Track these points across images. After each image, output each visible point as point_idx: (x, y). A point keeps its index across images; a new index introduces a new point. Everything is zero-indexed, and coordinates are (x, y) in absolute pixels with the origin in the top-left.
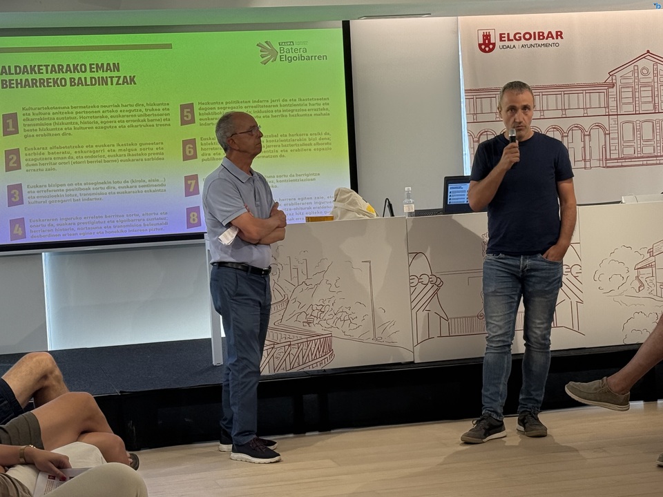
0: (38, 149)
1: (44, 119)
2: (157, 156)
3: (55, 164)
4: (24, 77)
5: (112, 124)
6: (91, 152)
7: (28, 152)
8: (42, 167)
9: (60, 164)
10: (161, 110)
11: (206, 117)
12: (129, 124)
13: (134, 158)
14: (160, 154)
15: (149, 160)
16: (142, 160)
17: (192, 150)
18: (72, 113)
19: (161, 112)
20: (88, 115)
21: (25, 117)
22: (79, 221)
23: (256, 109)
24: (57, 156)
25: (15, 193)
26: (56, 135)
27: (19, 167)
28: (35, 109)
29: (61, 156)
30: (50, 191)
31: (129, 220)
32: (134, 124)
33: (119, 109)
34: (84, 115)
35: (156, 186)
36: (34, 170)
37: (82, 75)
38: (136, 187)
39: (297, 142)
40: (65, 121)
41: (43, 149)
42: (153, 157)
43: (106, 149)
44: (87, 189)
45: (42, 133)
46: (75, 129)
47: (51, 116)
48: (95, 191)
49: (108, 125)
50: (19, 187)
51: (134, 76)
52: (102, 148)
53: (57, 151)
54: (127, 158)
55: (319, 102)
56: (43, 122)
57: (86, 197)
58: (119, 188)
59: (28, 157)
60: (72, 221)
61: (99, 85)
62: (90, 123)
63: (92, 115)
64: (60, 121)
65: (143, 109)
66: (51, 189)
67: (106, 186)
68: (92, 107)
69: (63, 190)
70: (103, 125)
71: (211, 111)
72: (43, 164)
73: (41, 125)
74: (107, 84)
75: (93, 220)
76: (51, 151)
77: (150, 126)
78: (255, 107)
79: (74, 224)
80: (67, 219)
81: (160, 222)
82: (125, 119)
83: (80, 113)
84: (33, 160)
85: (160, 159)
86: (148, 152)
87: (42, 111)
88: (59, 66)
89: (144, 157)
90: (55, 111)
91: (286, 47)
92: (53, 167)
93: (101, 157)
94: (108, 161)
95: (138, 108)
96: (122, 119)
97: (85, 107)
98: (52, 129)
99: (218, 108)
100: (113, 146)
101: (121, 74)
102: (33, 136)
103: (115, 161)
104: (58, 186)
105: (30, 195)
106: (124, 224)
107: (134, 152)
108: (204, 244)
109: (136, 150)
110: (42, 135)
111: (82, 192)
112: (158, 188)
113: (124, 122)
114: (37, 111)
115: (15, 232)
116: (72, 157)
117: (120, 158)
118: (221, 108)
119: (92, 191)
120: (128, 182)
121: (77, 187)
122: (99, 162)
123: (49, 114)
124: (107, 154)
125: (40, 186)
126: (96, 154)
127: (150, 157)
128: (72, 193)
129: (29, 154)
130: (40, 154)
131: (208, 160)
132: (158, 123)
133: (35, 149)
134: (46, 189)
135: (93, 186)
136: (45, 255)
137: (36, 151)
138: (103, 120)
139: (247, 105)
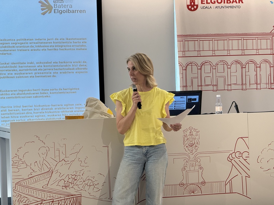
11: (3, 49)
23: (37, 45)
39: (64, 67)
55: (80, 41)
71: (6, 45)
78: (37, 43)
91: (58, 4)
99: (12, 43)
118: (14, 43)
131: (4, 77)
139: (31, 41)
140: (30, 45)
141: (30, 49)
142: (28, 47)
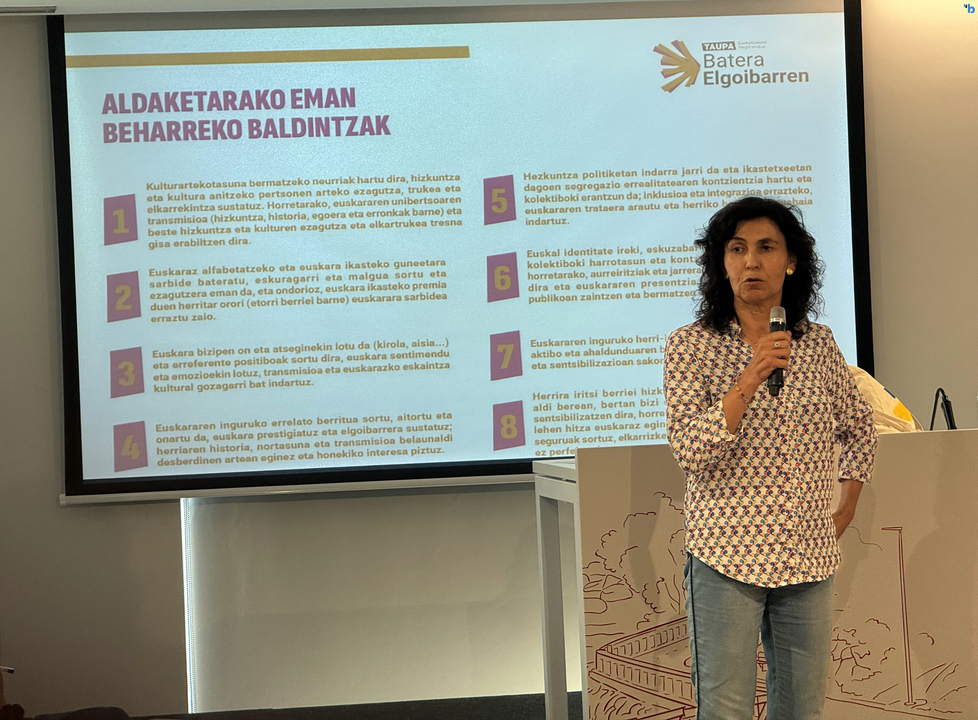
0: (178, 273)
1: (193, 209)
2: (431, 291)
3: (212, 306)
4: (151, 118)
5: (336, 221)
6: (289, 280)
7: (156, 280)
8: (184, 312)
9: (224, 305)
10: (443, 189)
11: (540, 205)
12: (372, 220)
13: (382, 293)
14: (437, 286)
15: (414, 298)
16: (399, 299)
17: (508, 279)
18: (252, 195)
19: (443, 195)
20: (287, 200)
21: (152, 204)
22: (262, 430)
23: (649, 190)
24: (216, 288)
25: (126, 368)
26: (216, 243)
27: (136, 312)
28: (174, 187)
29: (226, 288)
30: (201, 365)
31: (368, 430)
32: (385, 220)
33: (352, 188)
34: (277, 200)
35: (428, 355)
36: (169, 319)
37: (275, 115)
38: (385, 357)
40: (236, 213)
41: (189, 272)
42: (424, 291)
43: (323, 273)
44: (279, 361)
45: (187, 238)
46: (257, 229)
47: (208, 202)
48: (296, 366)
49: (327, 222)
50: (135, 355)
51: (386, 118)
52: (313, 273)
53: (217, 277)
54: (366, 294)
55: (789, 174)
56: (189, 215)
57: (278, 379)
58: (349, 358)
59: (156, 291)
60: (247, 430)
61: (311, 135)
62: (290, 217)
63: (294, 200)
64: (226, 213)
65: (404, 187)
66: (203, 359)
67: (319, 354)
68: (294, 183)
69: (228, 363)
70: (317, 222)
71: (550, 193)
72: (188, 307)
73: (184, 220)
74: (327, 134)
75: (290, 429)
76: (206, 278)
77: (418, 224)
78: (648, 185)
79: (251, 436)
80: (235, 426)
81: (435, 434)
82: (366, 209)
83: (268, 195)
84: (165, 297)
85: (438, 297)
86: (411, 281)
87: (189, 191)
88: (226, 94)
89: (403, 293)
90: (215, 191)
91: (717, 54)
92: (209, 311)
93: (310, 290)
94: (327, 301)
95: (394, 185)
96: (358, 209)
97: (279, 184)
98: (209, 231)
99: (567, 187)
100: (338, 267)
101: (360, 111)
102: (168, 245)
103: (342, 300)
104: (218, 353)
105: (158, 372)
106: (359, 437)
107: (382, 282)
108: (531, 486)
109: (386, 276)
110: (187, 244)
111: (270, 367)
112: (432, 360)
113: (362, 215)
114: (177, 192)
115: (125, 452)
116: (250, 293)
117: (352, 295)
118: (573, 187)
119: (290, 366)
120: (368, 346)
121: (259, 355)
122: (308, 302)
123: (203, 197)
124: (323, 284)
125: (181, 354)
126: (301, 285)
127: (417, 292)
128: (248, 368)
129: (159, 285)
130: (182, 284)
131: (542, 299)
132: (436, 218)
133: (171, 273)
134: (192, 359)
135: (293, 354)
136: (187, 506)
137: (172, 278)
138: (318, 211)
139: (629, 180)
140: (625, 191)
141: (626, 203)
142: (620, 197)
